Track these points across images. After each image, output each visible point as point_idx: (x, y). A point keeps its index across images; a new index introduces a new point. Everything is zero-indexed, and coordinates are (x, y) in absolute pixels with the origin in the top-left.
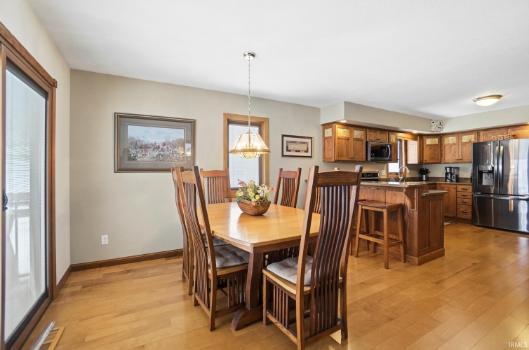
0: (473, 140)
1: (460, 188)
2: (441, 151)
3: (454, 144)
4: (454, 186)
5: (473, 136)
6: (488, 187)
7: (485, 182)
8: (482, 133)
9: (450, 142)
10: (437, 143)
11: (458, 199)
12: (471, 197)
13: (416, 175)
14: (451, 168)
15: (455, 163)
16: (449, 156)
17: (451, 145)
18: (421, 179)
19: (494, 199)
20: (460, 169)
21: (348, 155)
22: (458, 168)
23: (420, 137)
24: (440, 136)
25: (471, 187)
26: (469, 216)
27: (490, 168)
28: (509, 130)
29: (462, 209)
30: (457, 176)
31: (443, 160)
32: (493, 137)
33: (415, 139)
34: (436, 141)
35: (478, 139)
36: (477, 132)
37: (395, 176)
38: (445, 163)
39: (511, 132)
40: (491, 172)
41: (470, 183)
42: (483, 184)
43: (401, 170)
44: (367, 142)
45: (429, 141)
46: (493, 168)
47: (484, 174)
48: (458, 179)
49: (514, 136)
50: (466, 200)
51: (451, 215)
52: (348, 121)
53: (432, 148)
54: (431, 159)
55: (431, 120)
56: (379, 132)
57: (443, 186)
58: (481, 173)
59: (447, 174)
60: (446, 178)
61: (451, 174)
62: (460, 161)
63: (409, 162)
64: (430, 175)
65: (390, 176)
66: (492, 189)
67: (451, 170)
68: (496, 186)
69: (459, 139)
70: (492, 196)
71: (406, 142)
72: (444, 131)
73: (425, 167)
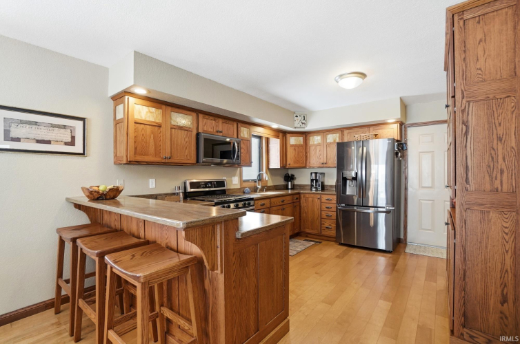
0: (338, 141)
1: (324, 198)
2: (306, 153)
3: (319, 144)
4: (318, 196)
5: (338, 135)
6: (351, 197)
7: (349, 191)
8: (346, 132)
9: (316, 143)
10: (302, 143)
11: (323, 213)
12: (335, 210)
13: (281, 182)
14: (316, 173)
15: (319, 167)
16: (315, 159)
17: (316, 145)
18: (286, 188)
19: (357, 212)
20: (326, 175)
21: (157, 152)
22: (323, 174)
23: (282, 134)
24: (306, 134)
25: (335, 197)
26: (333, 233)
27: (353, 175)
28: (371, 129)
29: (326, 225)
30: (322, 183)
31: (308, 163)
32: (357, 136)
33: (277, 137)
34: (300, 140)
35: (342, 139)
36: (341, 130)
37: (252, 184)
38: (310, 167)
39: (372, 132)
40: (355, 179)
41: (335, 193)
42: (347, 193)
43: (260, 176)
44: (198, 134)
45: (293, 140)
46: (357, 173)
47: (348, 181)
48: (323, 187)
49: (376, 135)
50: (330, 214)
51: (315, 232)
52: (149, 91)
53: (297, 148)
54: (295, 162)
55: (294, 113)
56: (221, 121)
57: (307, 196)
58: (345, 179)
59: (312, 180)
60: (312, 185)
61: (317, 181)
62: (324, 165)
63: (272, 166)
64: (296, 182)
65: (245, 184)
66: (356, 199)
67: (316, 176)
68: (359, 197)
69: (324, 138)
70: (355, 208)
71: (268, 140)
72: (308, 128)
73: (290, 172)
